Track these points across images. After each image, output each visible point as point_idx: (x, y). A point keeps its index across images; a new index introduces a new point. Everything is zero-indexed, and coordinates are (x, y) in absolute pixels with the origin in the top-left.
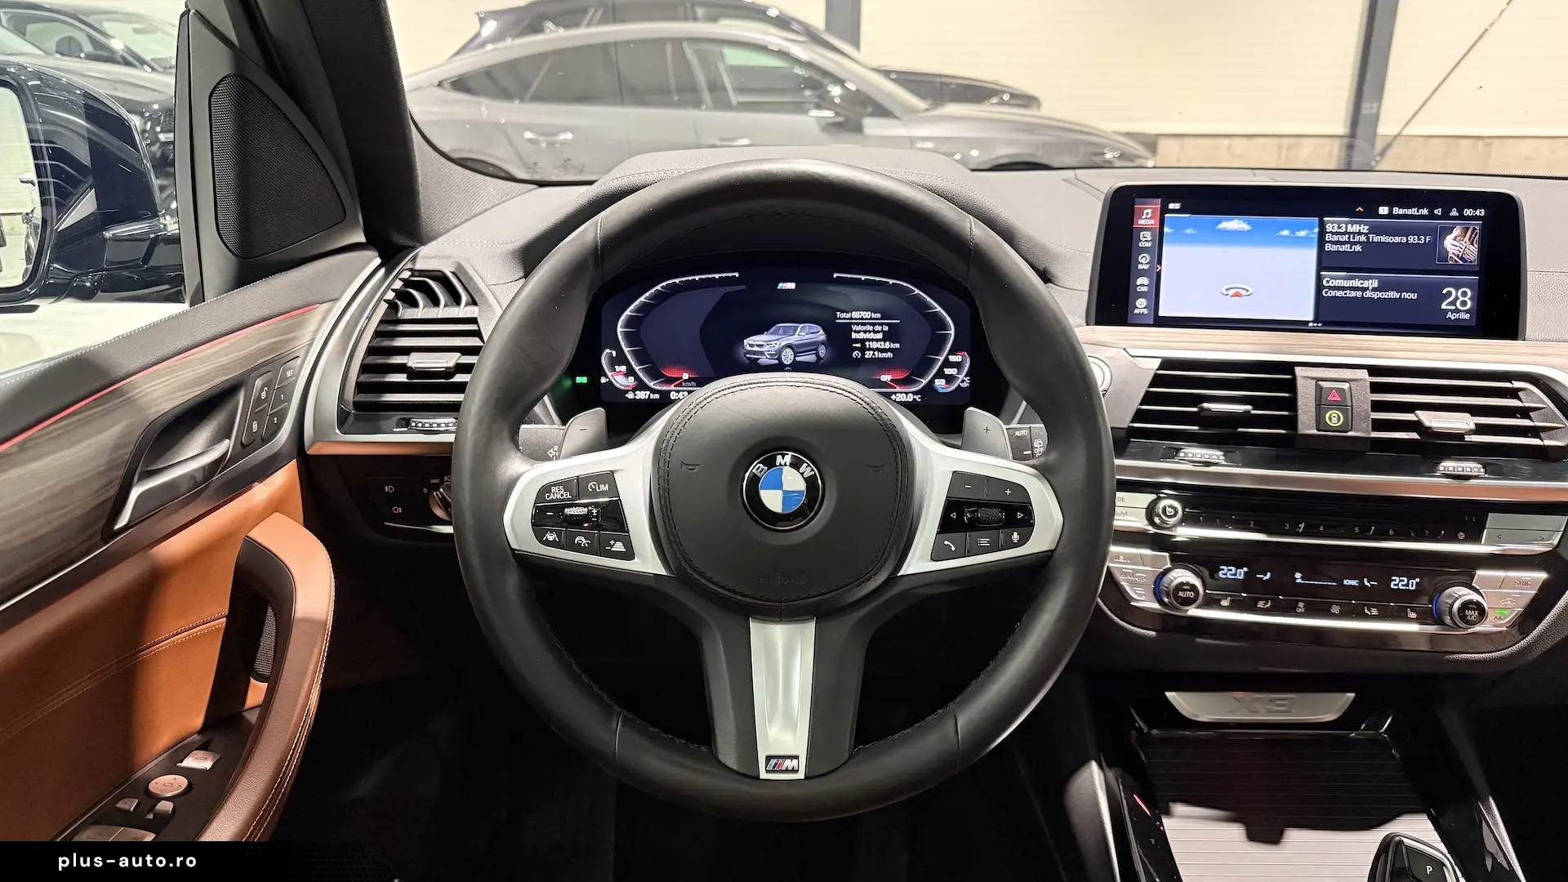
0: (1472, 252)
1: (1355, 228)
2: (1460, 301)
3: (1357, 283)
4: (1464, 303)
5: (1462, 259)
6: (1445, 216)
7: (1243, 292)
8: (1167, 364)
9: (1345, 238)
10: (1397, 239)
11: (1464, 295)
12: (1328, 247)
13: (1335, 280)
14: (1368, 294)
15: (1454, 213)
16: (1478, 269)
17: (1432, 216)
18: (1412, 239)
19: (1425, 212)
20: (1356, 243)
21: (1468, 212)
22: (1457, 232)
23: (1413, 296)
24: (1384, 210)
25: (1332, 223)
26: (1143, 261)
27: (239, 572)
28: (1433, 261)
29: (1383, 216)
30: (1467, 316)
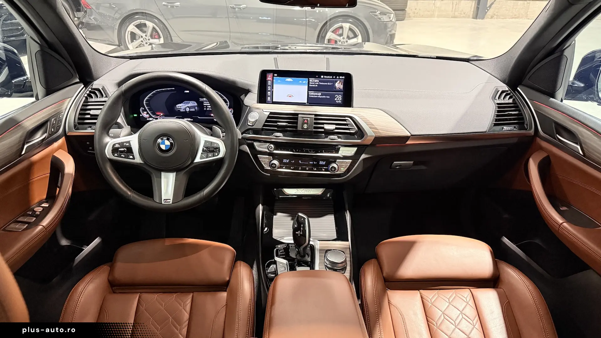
1: (316, 81)
2: (339, 98)
3: (316, 94)
4: (340, 99)
5: (339, 88)
6: (336, 78)
7: (292, 96)
8: (271, 113)
9: (314, 83)
10: (325, 84)
11: (340, 97)
12: (310, 85)
13: (312, 93)
14: (319, 97)
15: (338, 77)
16: (343, 91)
17: (333, 78)
18: (329, 84)
19: (331, 77)
20: (316, 84)
21: (341, 77)
22: (338, 82)
23: (329, 97)
24: (322, 77)
25: (311, 79)
26: (269, 88)
27: (52, 162)
28: (333, 89)
29: (322, 78)
30: (340, 102)
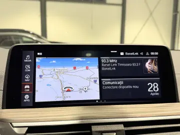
0: (156, 68)
1: (112, 61)
2: (154, 88)
3: (116, 83)
4: (156, 89)
5: (152, 71)
6: (144, 55)
7: (71, 89)
9: (109, 65)
10: (128, 65)
11: (156, 85)
12: (103, 69)
13: (107, 81)
14: (120, 87)
15: (147, 54)
17: (139, 55)
18: (134, 65)
19: (137, 54)
20: (113, 67)
21: (152, 53)
22: (149, 61)
23: (137, 87)
24: (122, 54)
25: (103, 59)
26: (27, 78)
28: (143, 72)
29: (122, 56)
30: (157, 94)
